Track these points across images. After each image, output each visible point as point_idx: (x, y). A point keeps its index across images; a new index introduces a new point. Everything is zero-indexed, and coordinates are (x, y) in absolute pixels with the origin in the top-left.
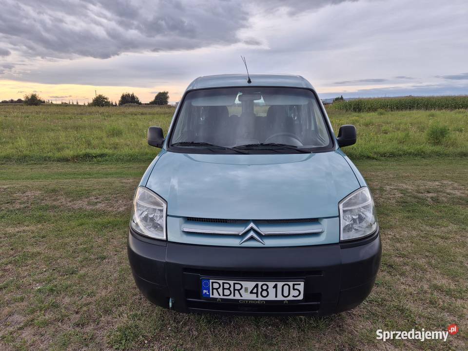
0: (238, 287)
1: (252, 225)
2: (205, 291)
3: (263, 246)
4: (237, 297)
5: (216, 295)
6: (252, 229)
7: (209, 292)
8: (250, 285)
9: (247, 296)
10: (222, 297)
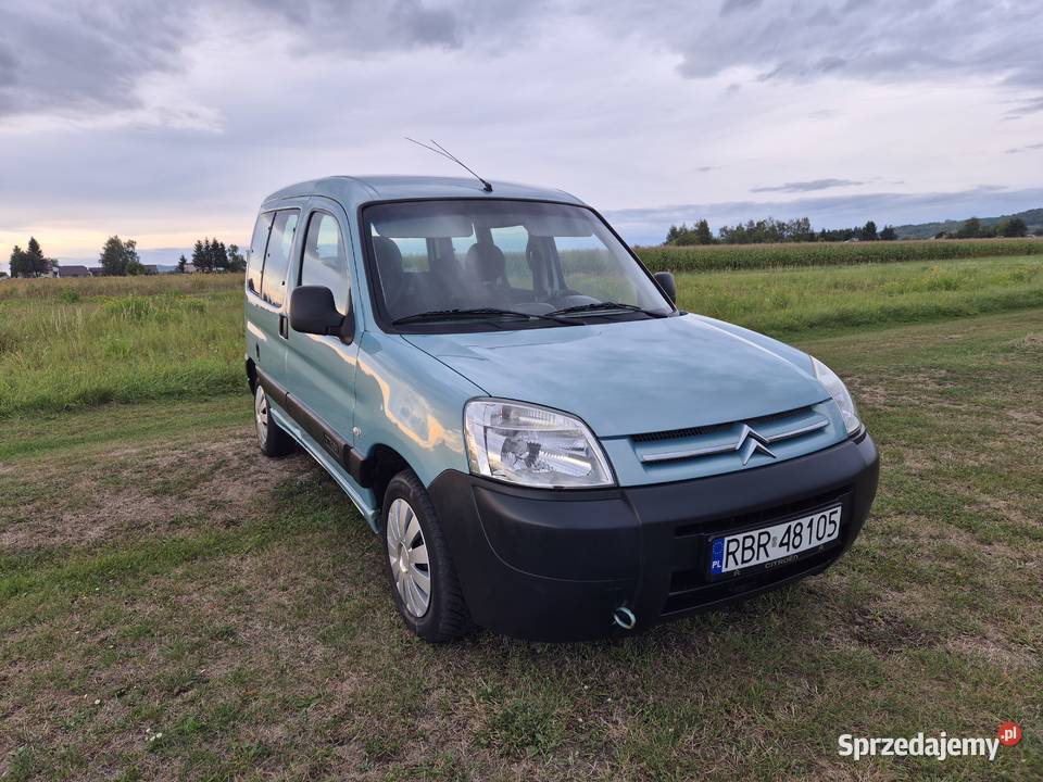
0: (764, 539)
1: (746, 429)
2: (715, 563)
3: (773, 460)
4: (763, 559)
5: (732, 566)
6: (750, 436)
7: (721, 564)
8: (778, 531)
9: (777, 553)
10: (741, 566)
